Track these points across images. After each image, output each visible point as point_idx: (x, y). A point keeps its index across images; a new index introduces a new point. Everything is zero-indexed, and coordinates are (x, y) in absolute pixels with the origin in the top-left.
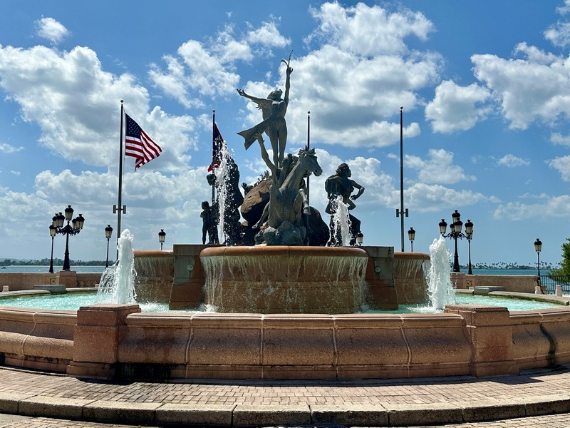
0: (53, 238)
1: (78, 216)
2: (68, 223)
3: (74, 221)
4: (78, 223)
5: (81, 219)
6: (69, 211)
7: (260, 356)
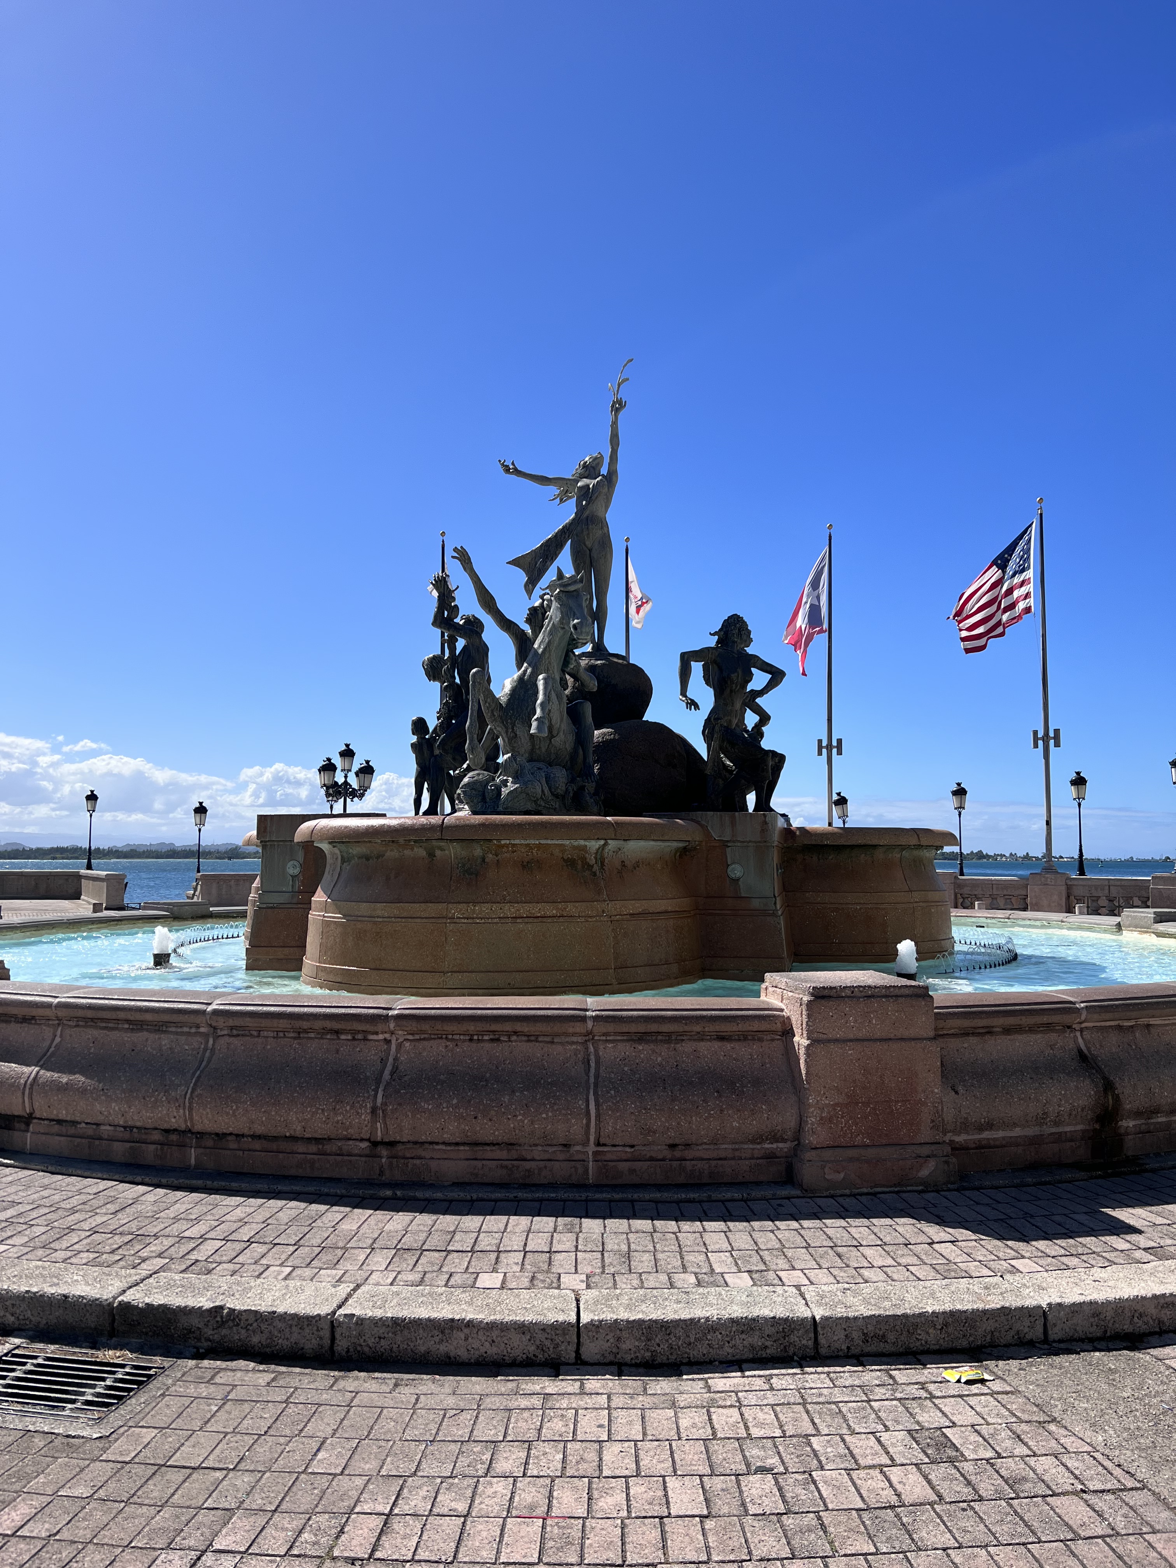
7: (184, 1109)
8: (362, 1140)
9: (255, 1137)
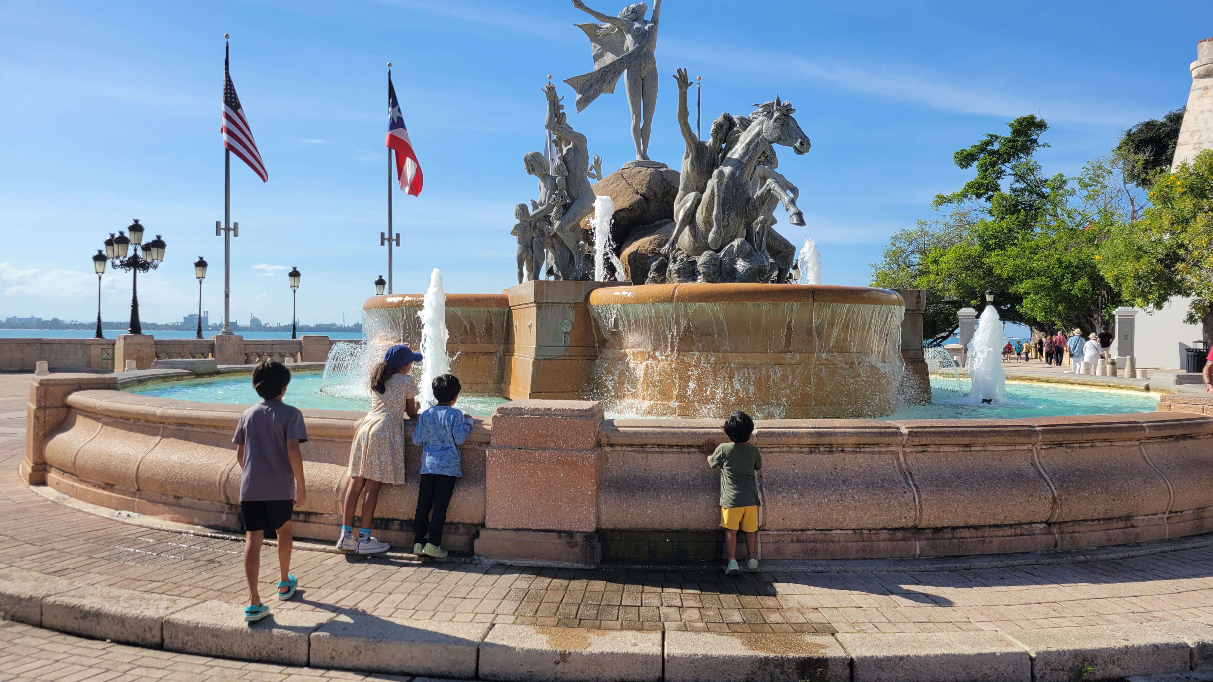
0: (100, 278)
1: (155, 238)
2: (135, 250)
3: (147, 248)
4: (154, 251)
5: (159, 244)
6: (137, 228)
7: (916, 510)
8: (1041, 522)
9: (968, 527)
